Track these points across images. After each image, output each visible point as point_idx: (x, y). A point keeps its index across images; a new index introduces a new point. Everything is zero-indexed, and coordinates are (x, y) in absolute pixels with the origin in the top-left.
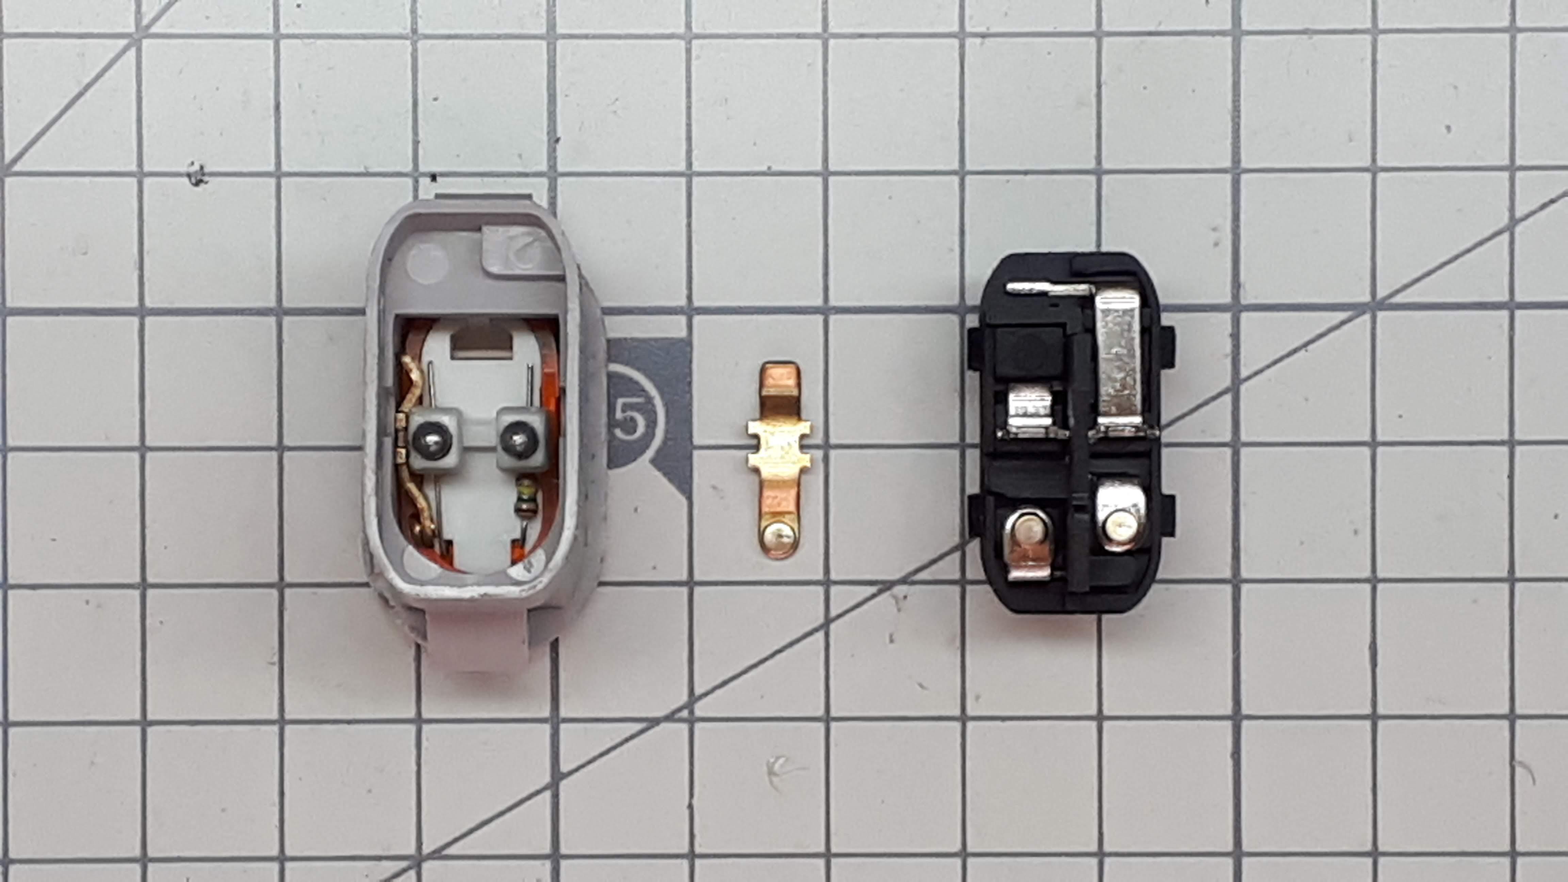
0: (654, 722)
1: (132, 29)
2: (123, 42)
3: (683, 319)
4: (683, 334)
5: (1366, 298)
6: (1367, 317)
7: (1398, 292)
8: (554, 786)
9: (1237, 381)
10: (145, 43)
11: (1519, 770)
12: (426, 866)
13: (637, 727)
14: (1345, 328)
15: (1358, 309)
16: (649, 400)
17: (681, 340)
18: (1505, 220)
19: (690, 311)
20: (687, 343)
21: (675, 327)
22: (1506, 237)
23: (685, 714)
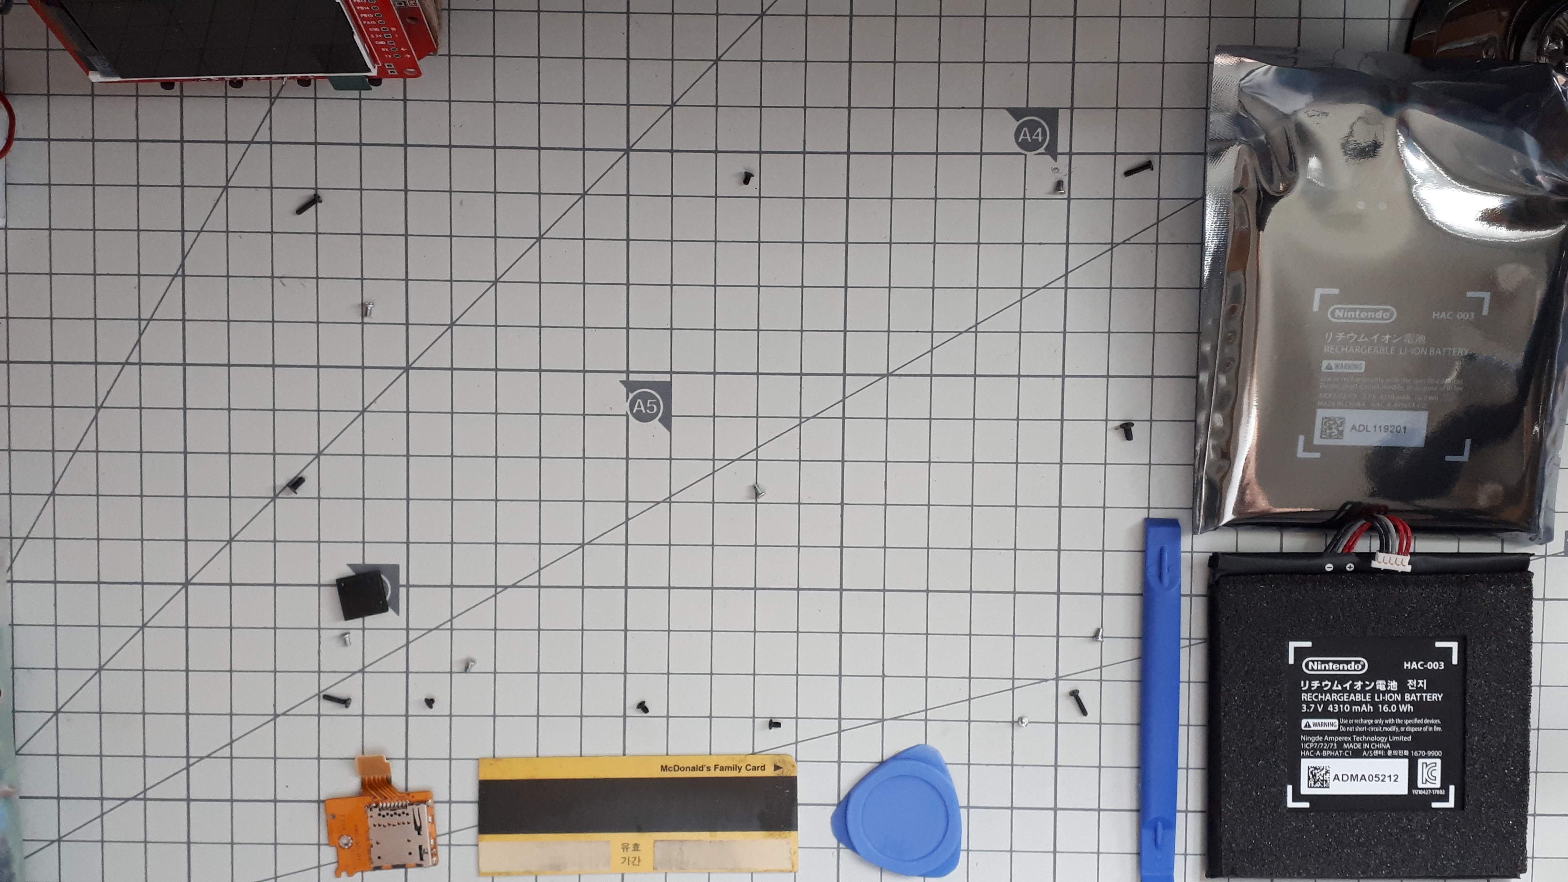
0: (658, 503)
1: (494, 279)
2: (491, 284)
3: (669, 375)
5: (885, 372)
6: (886, 378)
7: (896, 370)
8: (626, 523)
9: (844, 398)
10: (498, 284)
11: (931, 522)
12: (586, 547)
13: (653, 504)
14: (879, 381)
15: (883, 376)
16: (658, 400)
18: (930, 348)
19: (671, 373)
20: (670, 383)
21: (666, 378)
22: (930, 353)
23: (668, 500)
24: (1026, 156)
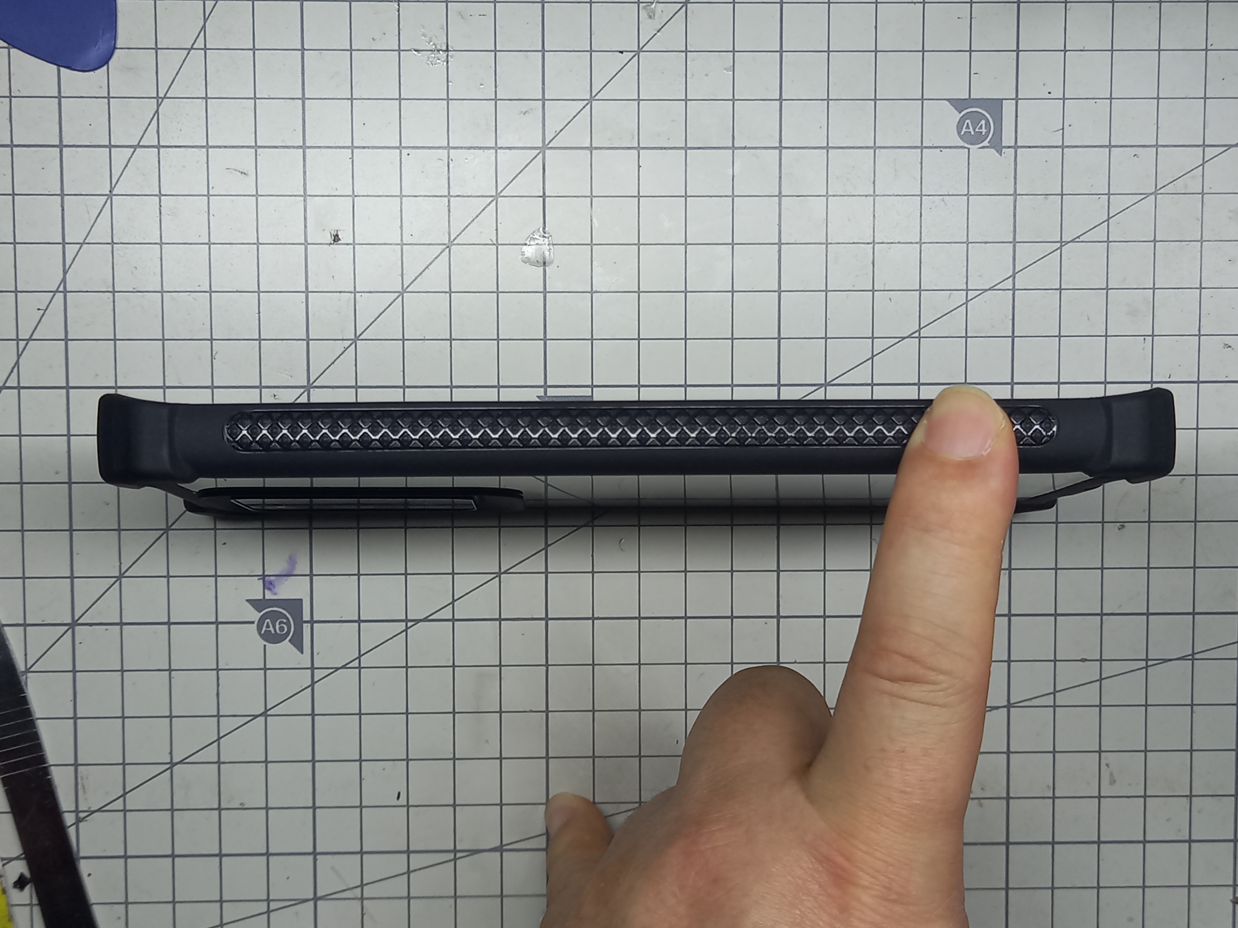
0: (580, 527)
1: (400, 290)
2: (397, 294)
3: (590, 389)
4: (590, 394)
5: (823, 382)
6: (823, 388)
7: (834, 380)
8: (546, 549)
10: (405, 294)
11: (873, 541)
12: (502, 576)
14: (816, 392)
15: (821, 385)
17: (589, 396)
18: (870, 356)
19: (593, 386)
21: (587, 392)
22: (870, 361)
23: (590, 524)
24: (969, 149)
